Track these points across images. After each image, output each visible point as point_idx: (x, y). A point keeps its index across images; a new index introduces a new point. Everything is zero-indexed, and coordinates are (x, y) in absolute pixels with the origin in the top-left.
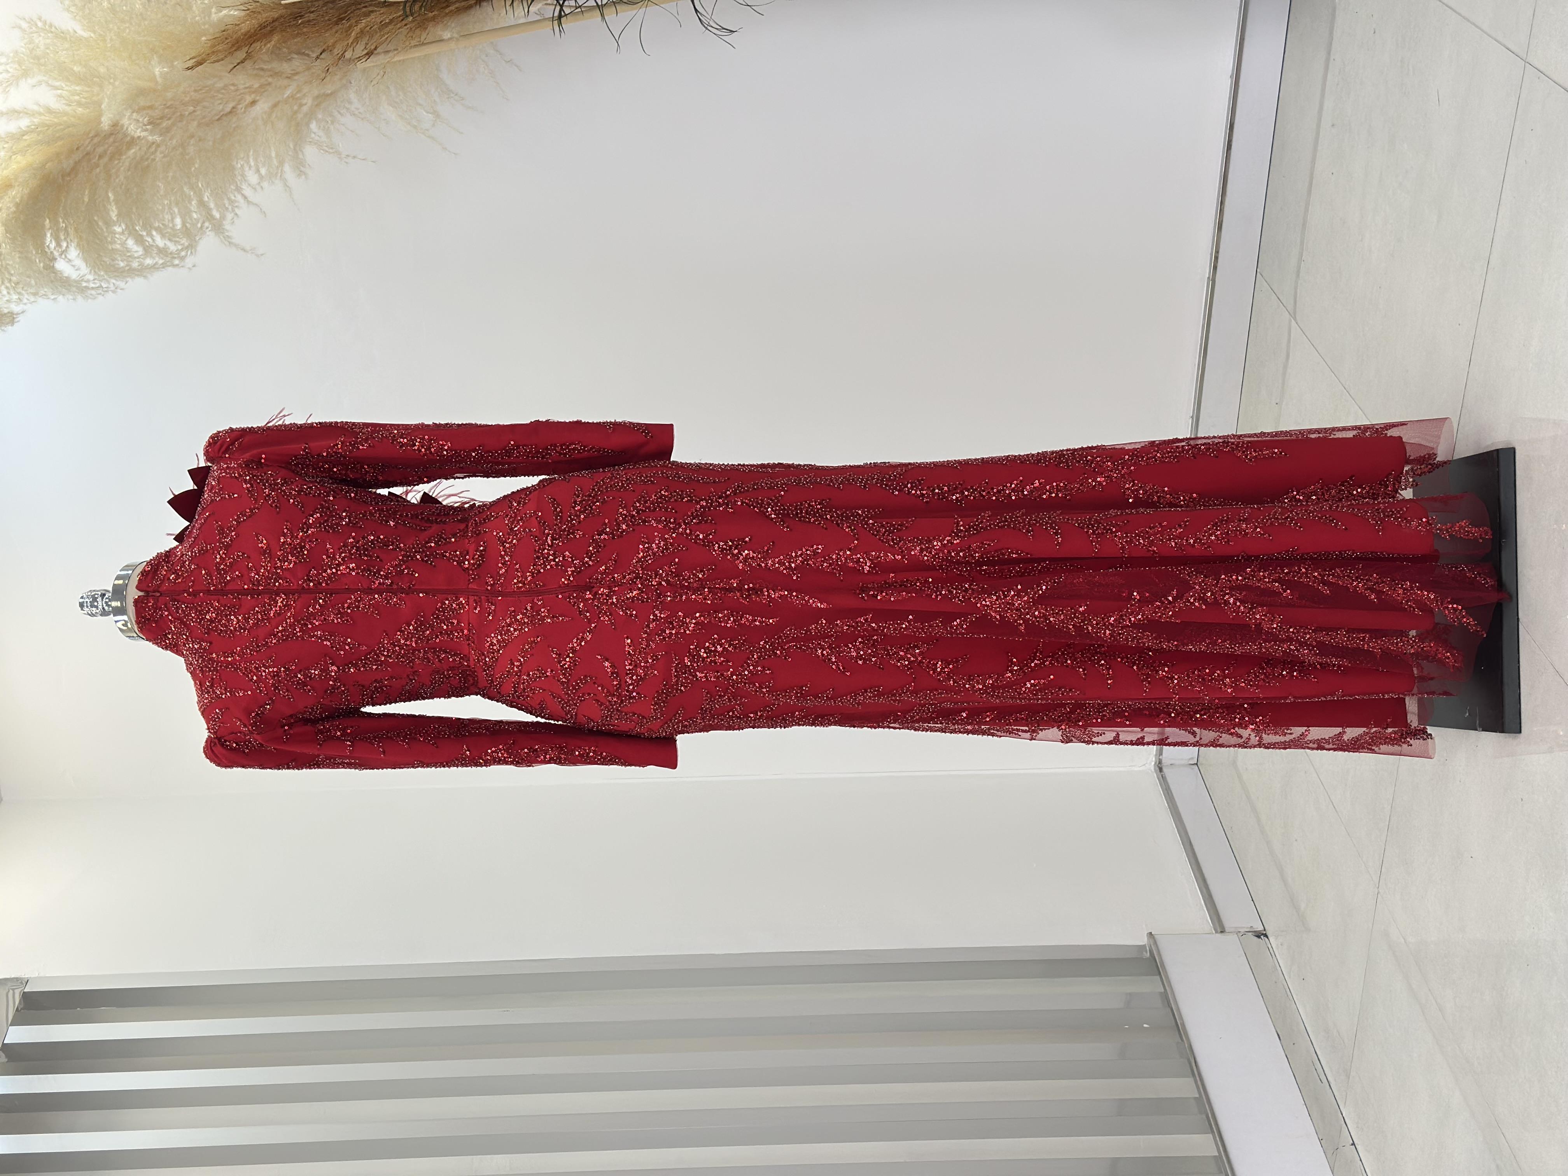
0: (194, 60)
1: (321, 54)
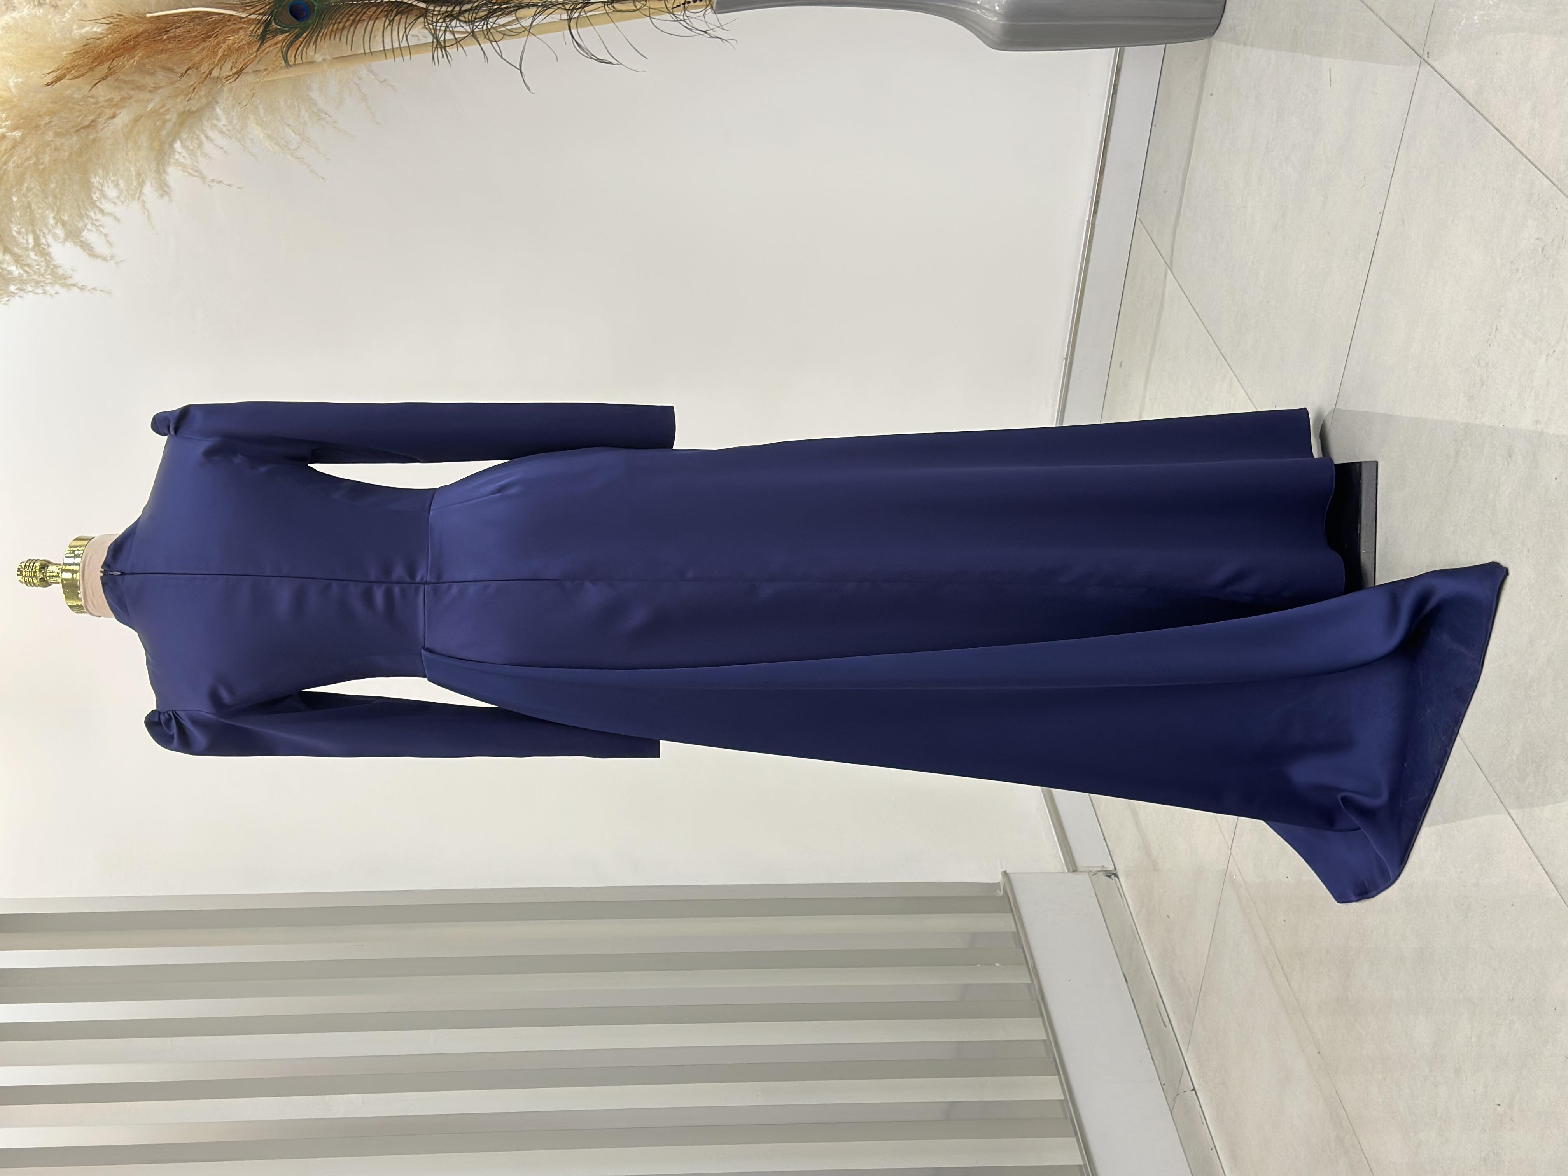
0: (54, 74)
1: (186, 72)
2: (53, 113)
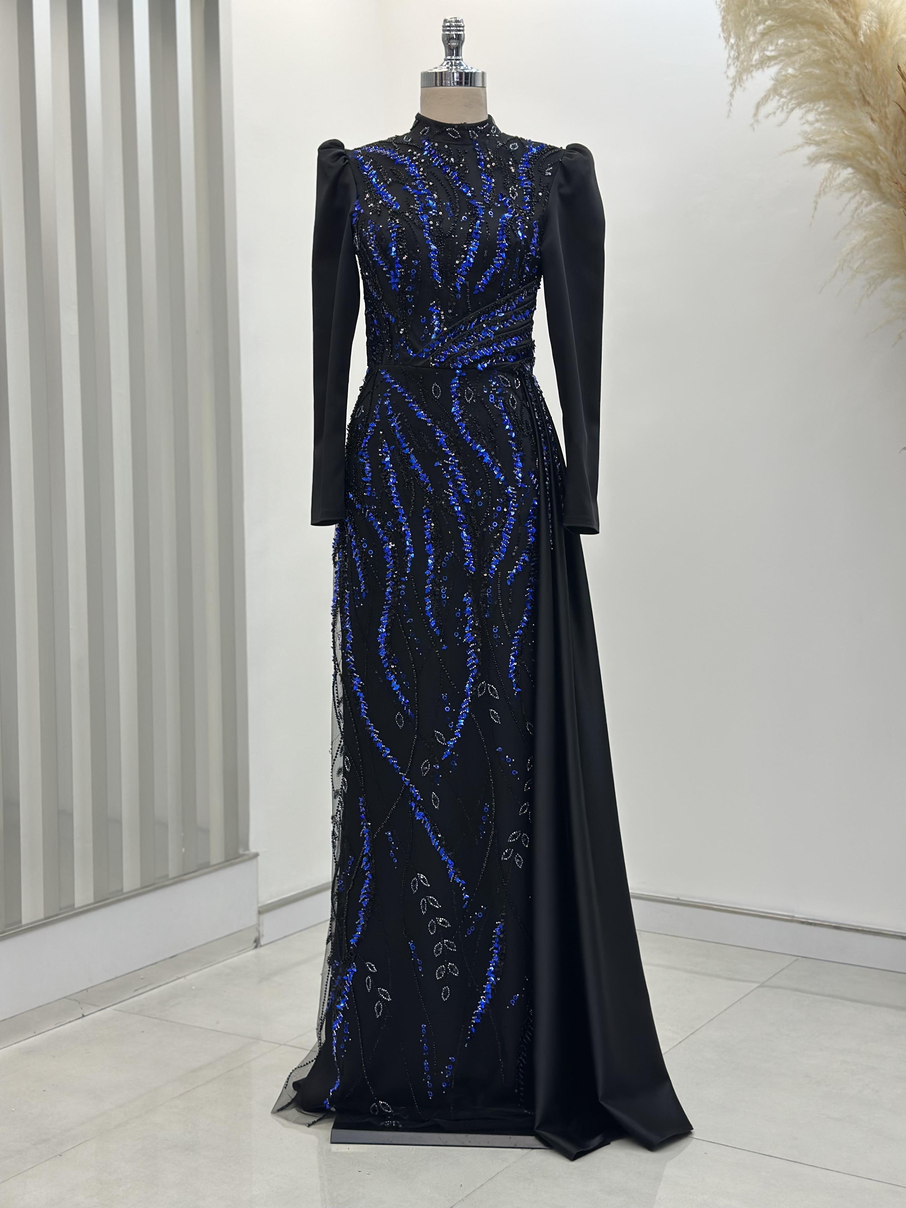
2: (875, 71)
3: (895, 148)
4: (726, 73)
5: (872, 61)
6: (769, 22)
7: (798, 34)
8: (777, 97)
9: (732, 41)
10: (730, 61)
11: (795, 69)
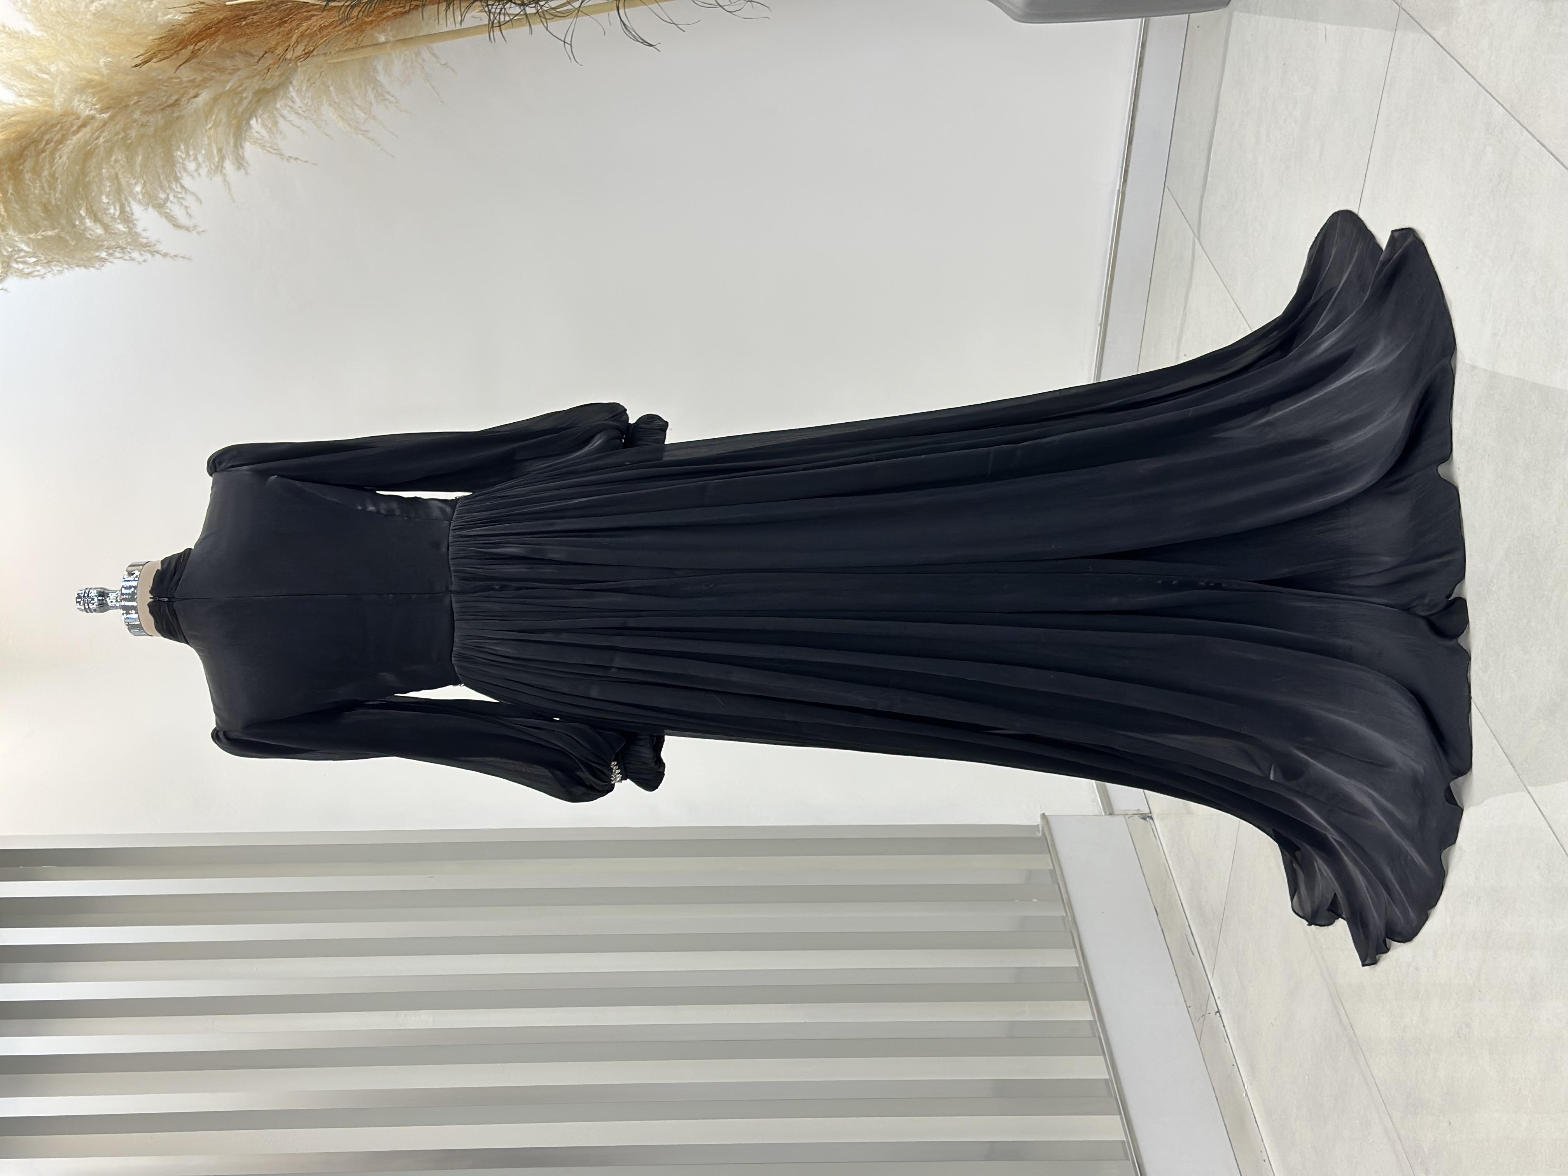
0: (141, 58)
1: (262, 56)
2: (140, 93)
3: (228, 72)
4: (139, 263)
5: (128, 96)
6: (83, 212)
7: (97, 180)
8: (168, 204)
9: (104, 255)
10: (127, 257)
11: (136, 184)
